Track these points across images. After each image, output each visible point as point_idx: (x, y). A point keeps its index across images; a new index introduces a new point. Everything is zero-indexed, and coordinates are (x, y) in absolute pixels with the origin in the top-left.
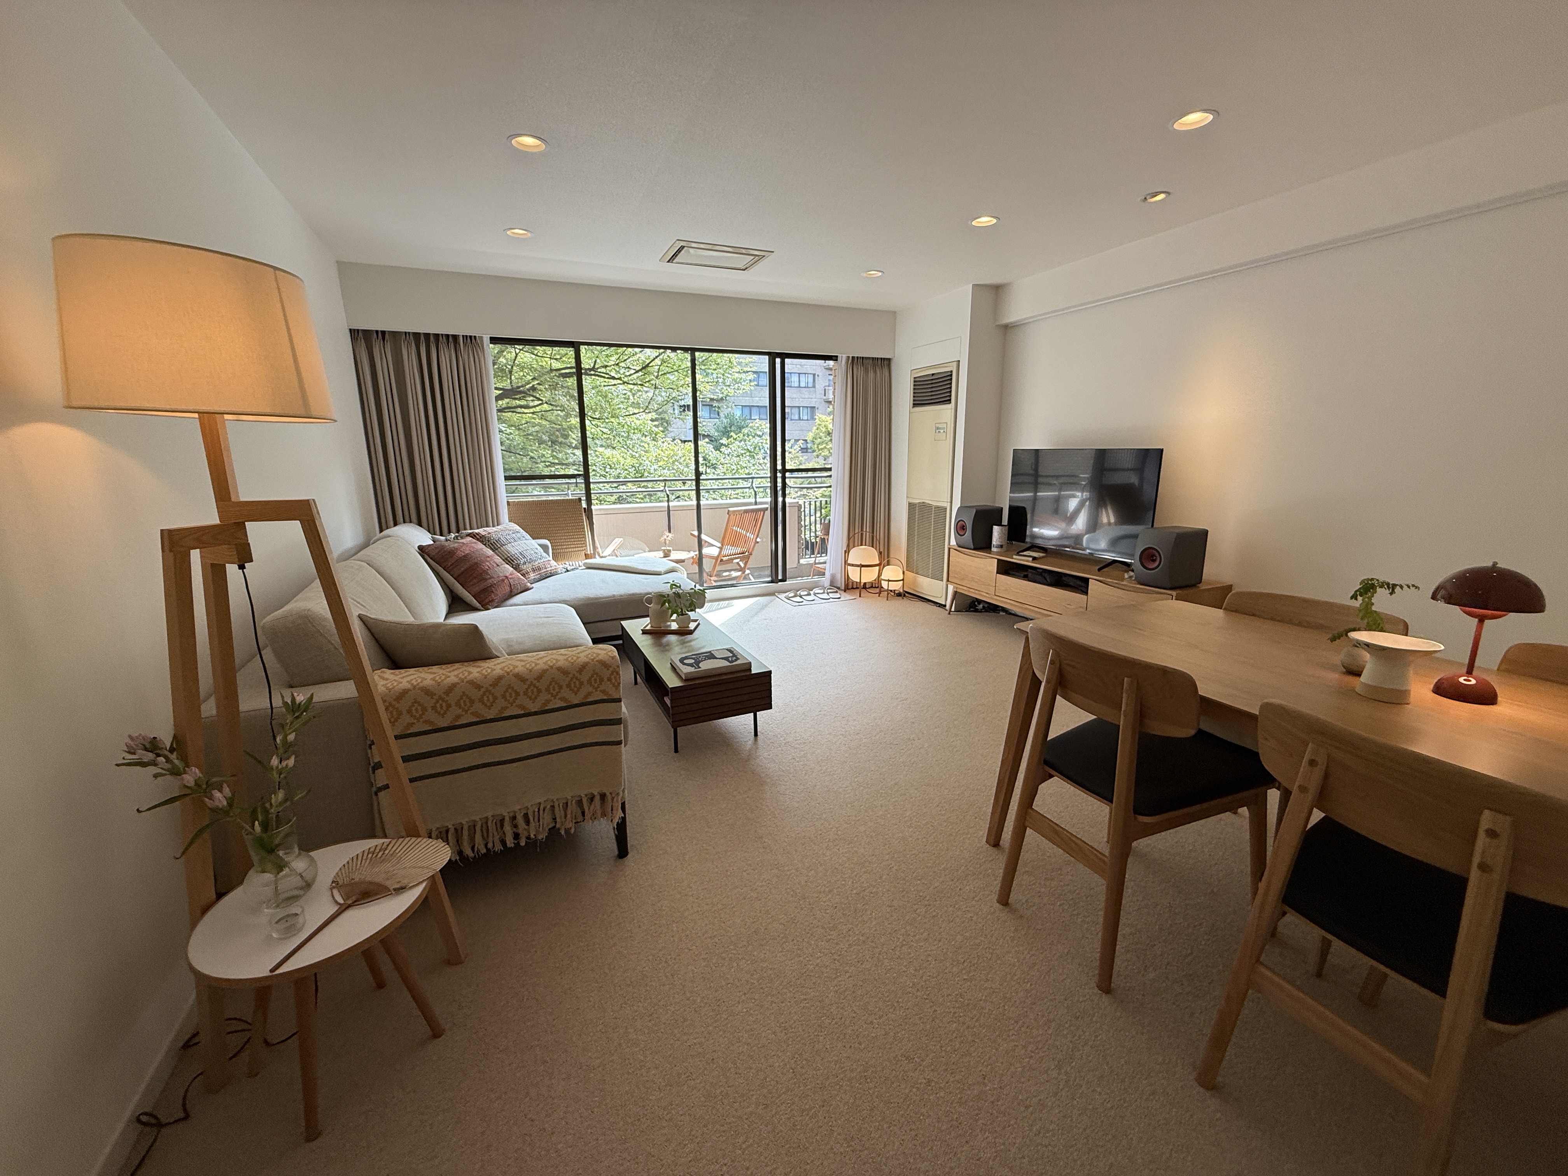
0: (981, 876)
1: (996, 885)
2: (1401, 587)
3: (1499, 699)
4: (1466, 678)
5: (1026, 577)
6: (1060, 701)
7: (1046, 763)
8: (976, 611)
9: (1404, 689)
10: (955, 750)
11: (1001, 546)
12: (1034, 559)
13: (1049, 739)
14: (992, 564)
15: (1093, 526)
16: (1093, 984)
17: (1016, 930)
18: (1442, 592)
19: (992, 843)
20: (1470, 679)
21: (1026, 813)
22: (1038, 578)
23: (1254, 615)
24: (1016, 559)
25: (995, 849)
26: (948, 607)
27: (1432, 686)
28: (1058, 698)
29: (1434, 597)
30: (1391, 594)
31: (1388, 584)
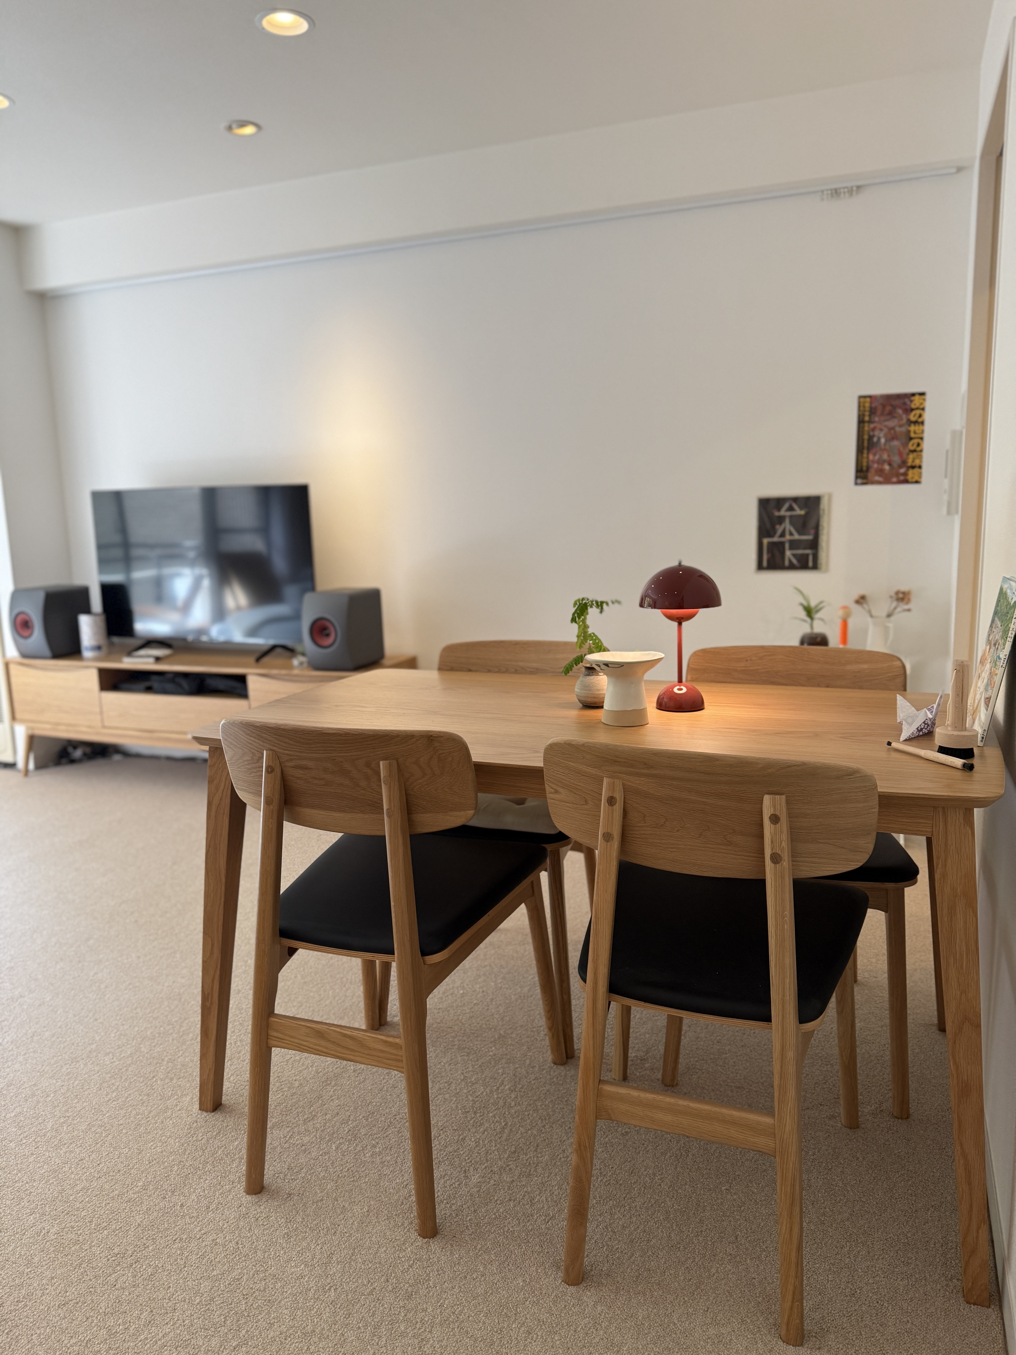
0: (209, 1167)
1: (239, 1168)
2: (607, 604)
3: (706, 704)
4: (678, 687)
5: (149, 690)
6: (290, 830)
7: (284, 933)
8: (72, 761)
9: (642, 708)
10: (103, 986)
11: (99, 648)
12: (158, 659)
13: (282, 890)
14: (91, 678)
15: (219, 613)
16: (414, 1235)
17: (288, 1221)
18: (648, 600)
19: (210, 1105)
20: (682, 687)
21: (268, 1026)
22: (169, 686)
23: (470, 670)
24: (128, 663)
25: (218, 1115)
26: (21, 764)
27: (655, 705)
28: (286, 824)
29: (641, 605)
30: (601, 612)
31: (597, 602)
